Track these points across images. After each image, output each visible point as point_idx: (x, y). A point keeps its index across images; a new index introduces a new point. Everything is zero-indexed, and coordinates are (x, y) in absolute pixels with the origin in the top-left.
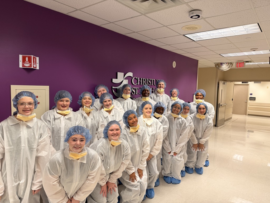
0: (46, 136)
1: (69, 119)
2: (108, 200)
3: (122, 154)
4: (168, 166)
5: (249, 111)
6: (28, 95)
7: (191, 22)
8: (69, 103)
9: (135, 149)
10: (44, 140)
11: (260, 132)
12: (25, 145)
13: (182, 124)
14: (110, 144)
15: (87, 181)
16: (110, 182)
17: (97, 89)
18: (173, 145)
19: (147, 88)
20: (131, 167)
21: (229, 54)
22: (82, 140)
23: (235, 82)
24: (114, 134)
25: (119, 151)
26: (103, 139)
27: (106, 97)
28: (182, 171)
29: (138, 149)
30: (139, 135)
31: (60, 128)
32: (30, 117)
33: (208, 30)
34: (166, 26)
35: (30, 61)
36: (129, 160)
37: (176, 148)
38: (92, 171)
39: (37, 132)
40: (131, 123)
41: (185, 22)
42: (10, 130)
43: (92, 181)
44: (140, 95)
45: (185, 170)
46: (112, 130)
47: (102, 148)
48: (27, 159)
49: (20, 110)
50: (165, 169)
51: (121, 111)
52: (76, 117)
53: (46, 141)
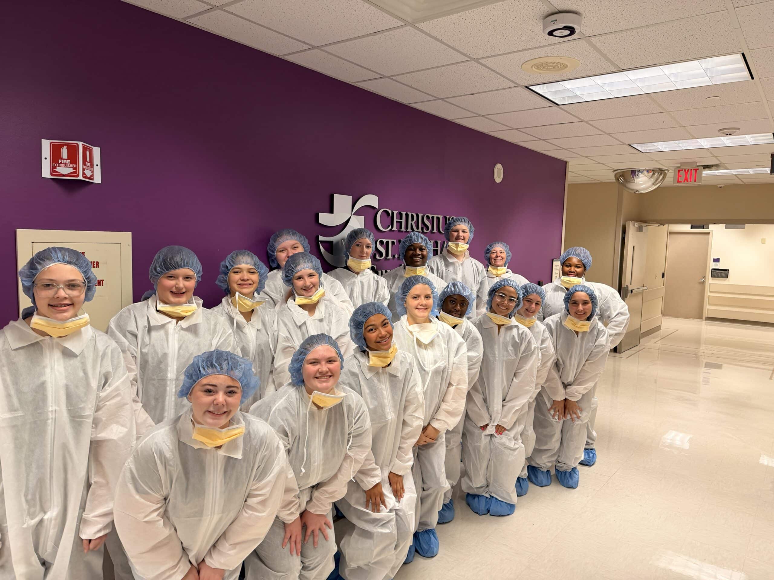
0: (122, 380)
1: (193, 329)
2: (307, 564)
3: (347, 431)
4: (479, 466)
5: (709, 309)
6: (67, 258)
7: (550, 47)
8: (192, 284)
9: (383, 415)
10: (117, 393)
11: (740, 368)
12: (57, 408)
13: (521, 344)
14: (311, 402)
15: (245, 511)
16: (312, 511)
17: (275, 241)
18: (495, 406)
19: (418, 239)
20: (370, 467)
21: (655, 144)
22: (230, 392)
23: (670, 225)
24: (320, 373)
25: (335, 423)
26: (290, 387)
27: (302, 266)
28: (519, 478)
29: (391, 416)
30: (396, 376)
31: (165, 355)
32: (70, 324)
33: (597, 73)
34: (476, 60)
35: (73, 158)
36: (367, 447)
37: (504, 412)
38: (260, 481)
39: (94, 368)
40: (374, 339)
41: (530, 49)
42: (14, 363)
43: (259, 512)
44: (399, 262)
45: (528, 477)
46: (315, 362)
47: (287, 413)
48: (65, 447)
49: (42, 305)
50: (472, 474)
51: (344, 307)
52: (213, 323)
53: (122, 394)
